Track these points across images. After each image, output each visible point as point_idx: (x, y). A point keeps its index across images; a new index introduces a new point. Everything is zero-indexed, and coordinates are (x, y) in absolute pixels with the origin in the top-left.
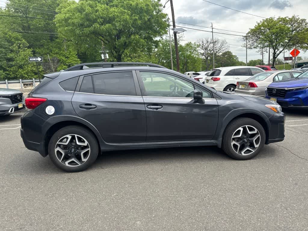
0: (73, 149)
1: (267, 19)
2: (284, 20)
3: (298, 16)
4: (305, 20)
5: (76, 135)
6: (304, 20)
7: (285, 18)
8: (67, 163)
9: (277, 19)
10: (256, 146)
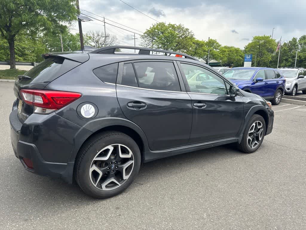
0: (113, 165)
1: (160, 23)
2: (173, 26)
3: (183, 25)
4: (189, 29)
5: (120, 145)
6: (187, 29)
7: (174, 25)
8: (104, 186)
9: (168, 25)
10: (260, 139)
